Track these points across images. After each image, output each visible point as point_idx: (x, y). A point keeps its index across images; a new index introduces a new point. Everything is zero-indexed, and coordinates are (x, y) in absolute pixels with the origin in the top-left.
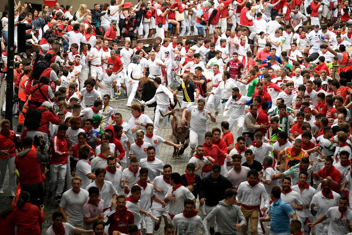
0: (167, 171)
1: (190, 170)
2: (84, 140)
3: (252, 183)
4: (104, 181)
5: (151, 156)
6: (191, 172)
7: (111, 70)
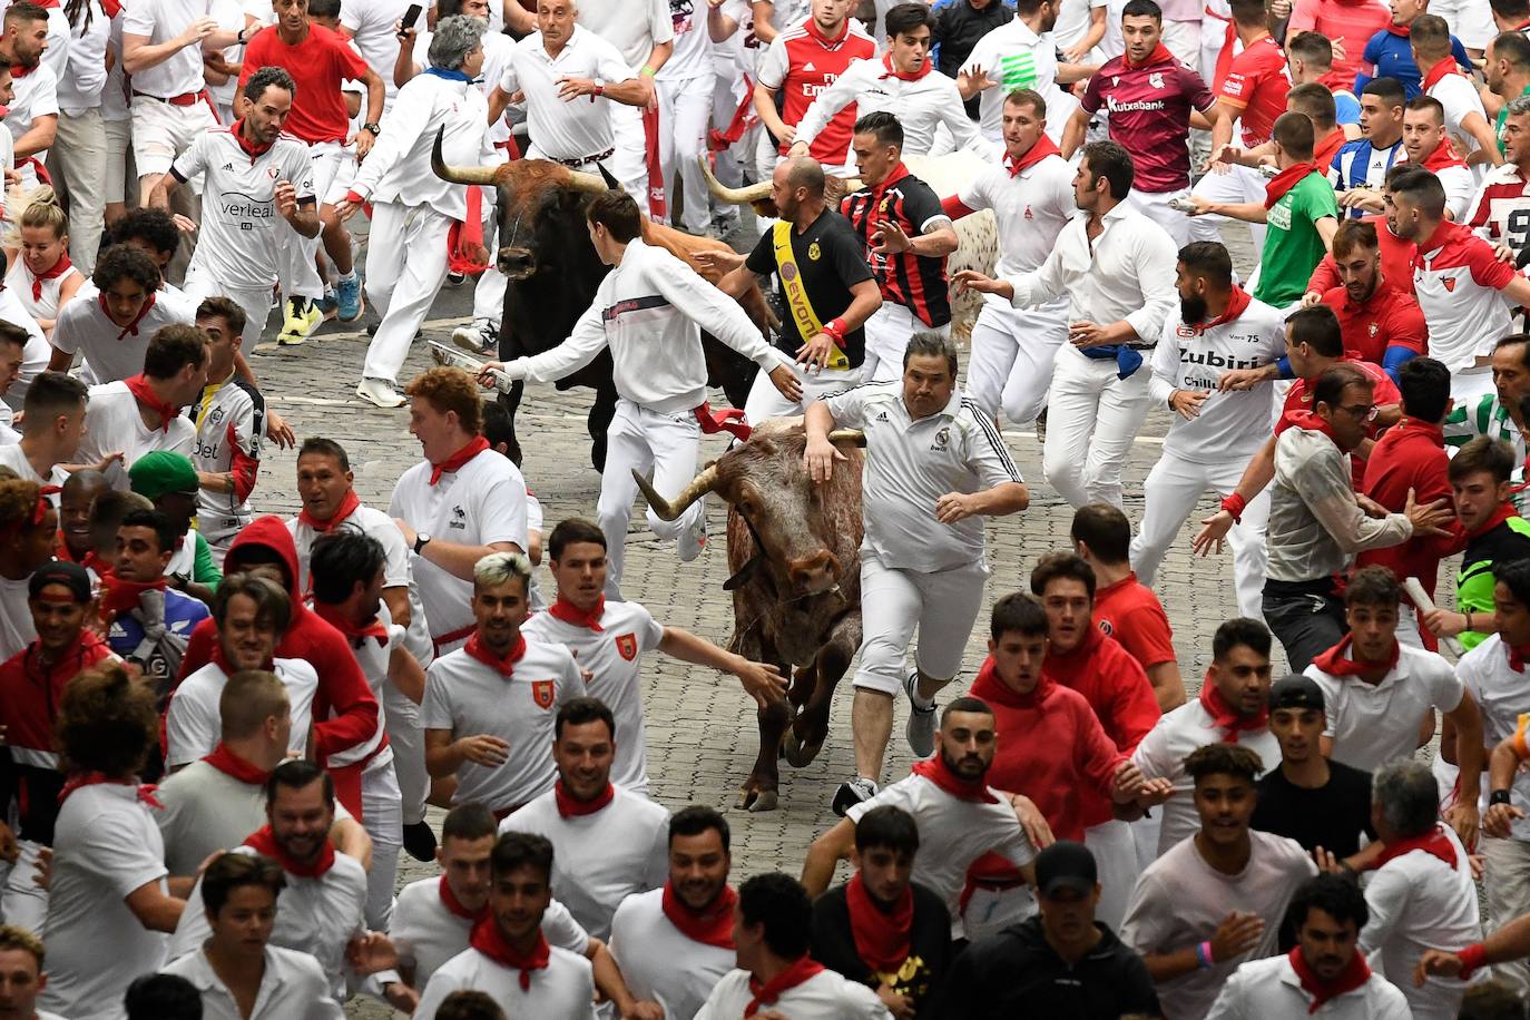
0: (694, 853)
1: (881, 861)
2: (72, 619)
3: (1321, 968)
4: (271, 949)
5: (583, 771)
6: (891, 873)
7: (276, 122)
